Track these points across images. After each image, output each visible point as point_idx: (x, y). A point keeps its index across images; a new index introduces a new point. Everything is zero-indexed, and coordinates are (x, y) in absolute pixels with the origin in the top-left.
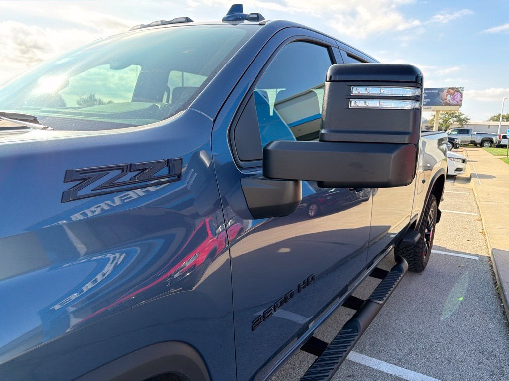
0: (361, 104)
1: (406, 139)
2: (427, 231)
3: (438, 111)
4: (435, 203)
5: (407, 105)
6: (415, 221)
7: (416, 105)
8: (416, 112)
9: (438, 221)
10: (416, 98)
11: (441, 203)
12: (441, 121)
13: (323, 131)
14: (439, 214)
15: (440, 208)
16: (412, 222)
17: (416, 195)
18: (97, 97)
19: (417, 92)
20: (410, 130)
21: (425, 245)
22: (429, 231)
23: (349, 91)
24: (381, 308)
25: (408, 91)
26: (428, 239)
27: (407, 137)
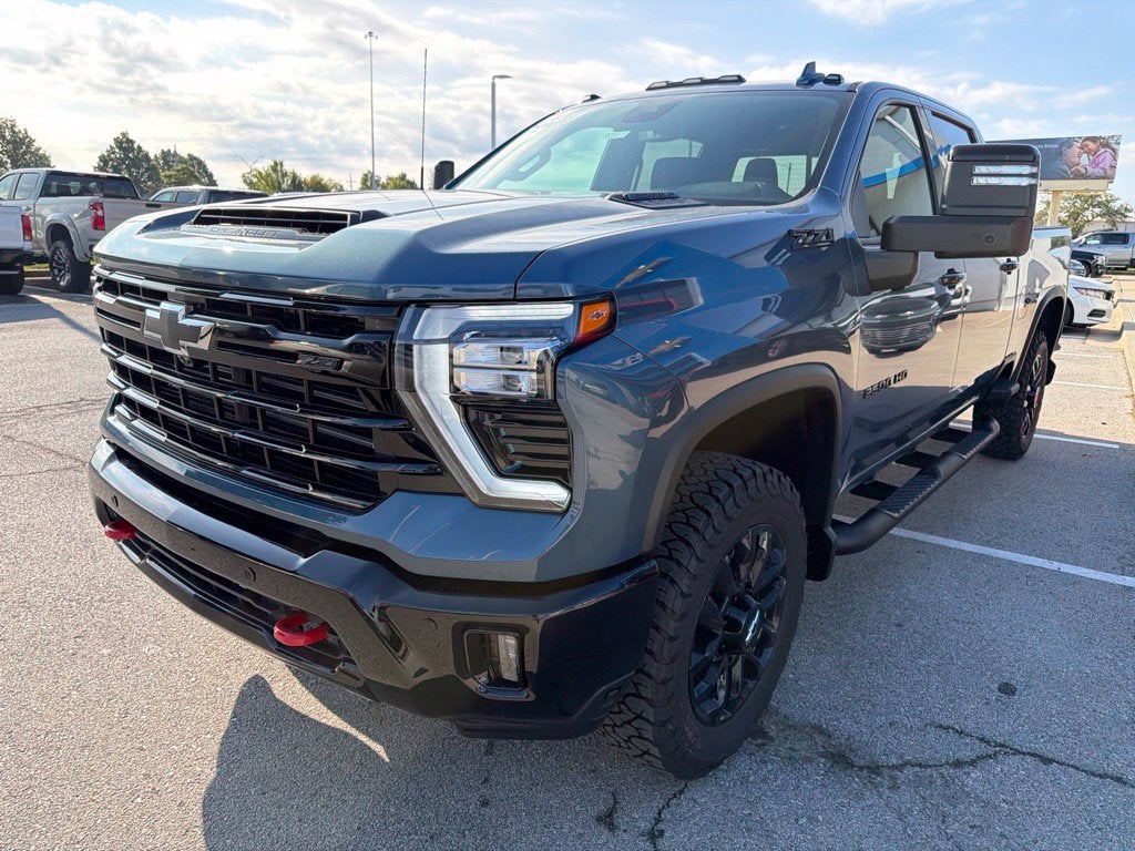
0: (982, 181)
1: (1022, 212)
2: (1029, 388)
3: (1056, 192)
4: (1044, 345)
5: (1025, 182)
6: (1012, 363)
7: (1033, 182)
8: (1033, 189)
9: (1048, 382)
10: (1033, 176)
11: (1054, 353)
12: (1063, 215)
13: (944, 206)
14: (1051, 367)
15: (1052, 358)
16: (1007, 362)
17: (1015, 320)
18: (288, 167)
19: (1034, 170)
20: (1027, 204)
21: (1025, 415)
22: (1033, 390)
23: (972, 169)
24: (964, 464)
25: (1026, 169)
26: (1031, 405)
27: (1024, 211)
